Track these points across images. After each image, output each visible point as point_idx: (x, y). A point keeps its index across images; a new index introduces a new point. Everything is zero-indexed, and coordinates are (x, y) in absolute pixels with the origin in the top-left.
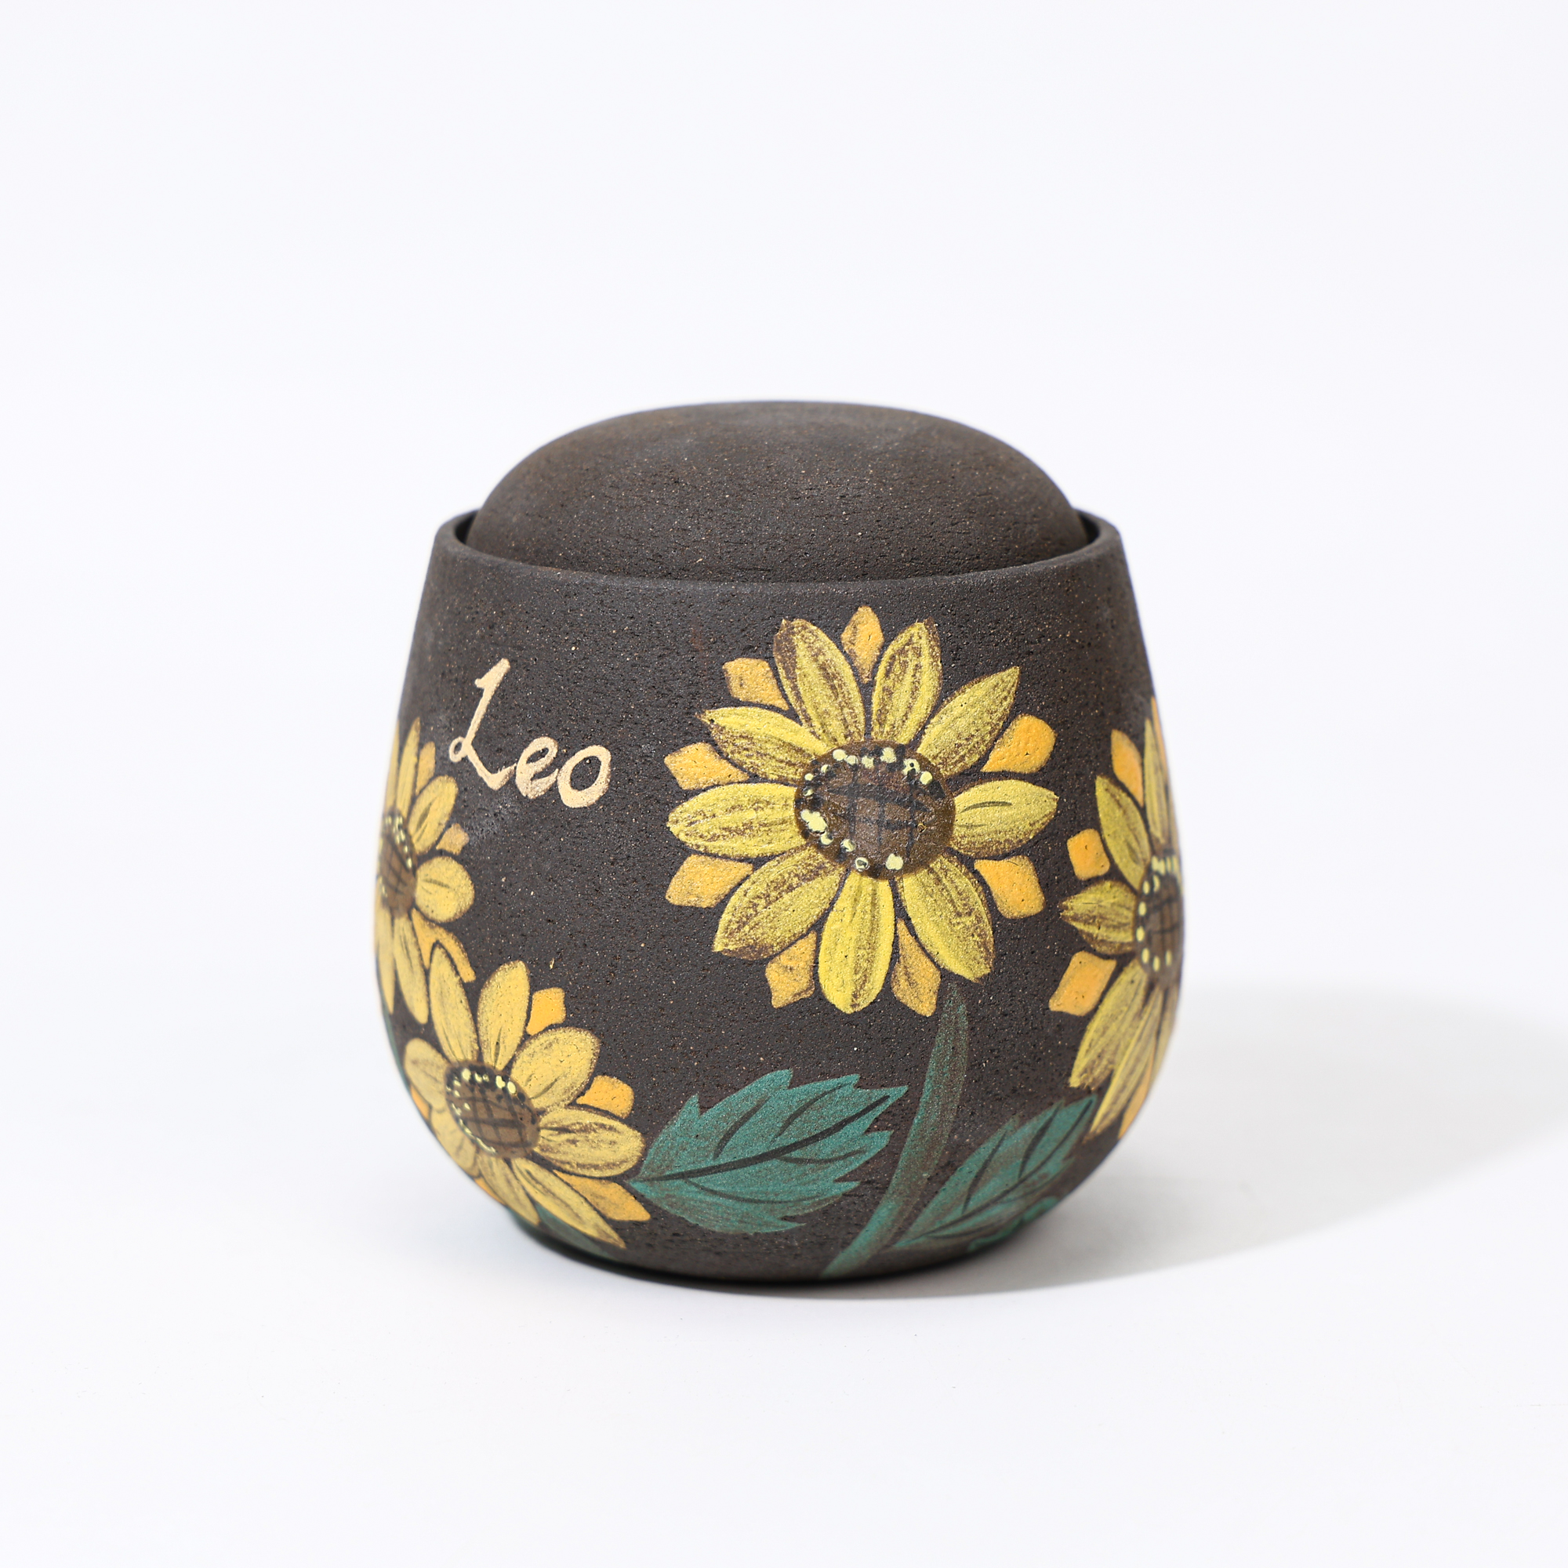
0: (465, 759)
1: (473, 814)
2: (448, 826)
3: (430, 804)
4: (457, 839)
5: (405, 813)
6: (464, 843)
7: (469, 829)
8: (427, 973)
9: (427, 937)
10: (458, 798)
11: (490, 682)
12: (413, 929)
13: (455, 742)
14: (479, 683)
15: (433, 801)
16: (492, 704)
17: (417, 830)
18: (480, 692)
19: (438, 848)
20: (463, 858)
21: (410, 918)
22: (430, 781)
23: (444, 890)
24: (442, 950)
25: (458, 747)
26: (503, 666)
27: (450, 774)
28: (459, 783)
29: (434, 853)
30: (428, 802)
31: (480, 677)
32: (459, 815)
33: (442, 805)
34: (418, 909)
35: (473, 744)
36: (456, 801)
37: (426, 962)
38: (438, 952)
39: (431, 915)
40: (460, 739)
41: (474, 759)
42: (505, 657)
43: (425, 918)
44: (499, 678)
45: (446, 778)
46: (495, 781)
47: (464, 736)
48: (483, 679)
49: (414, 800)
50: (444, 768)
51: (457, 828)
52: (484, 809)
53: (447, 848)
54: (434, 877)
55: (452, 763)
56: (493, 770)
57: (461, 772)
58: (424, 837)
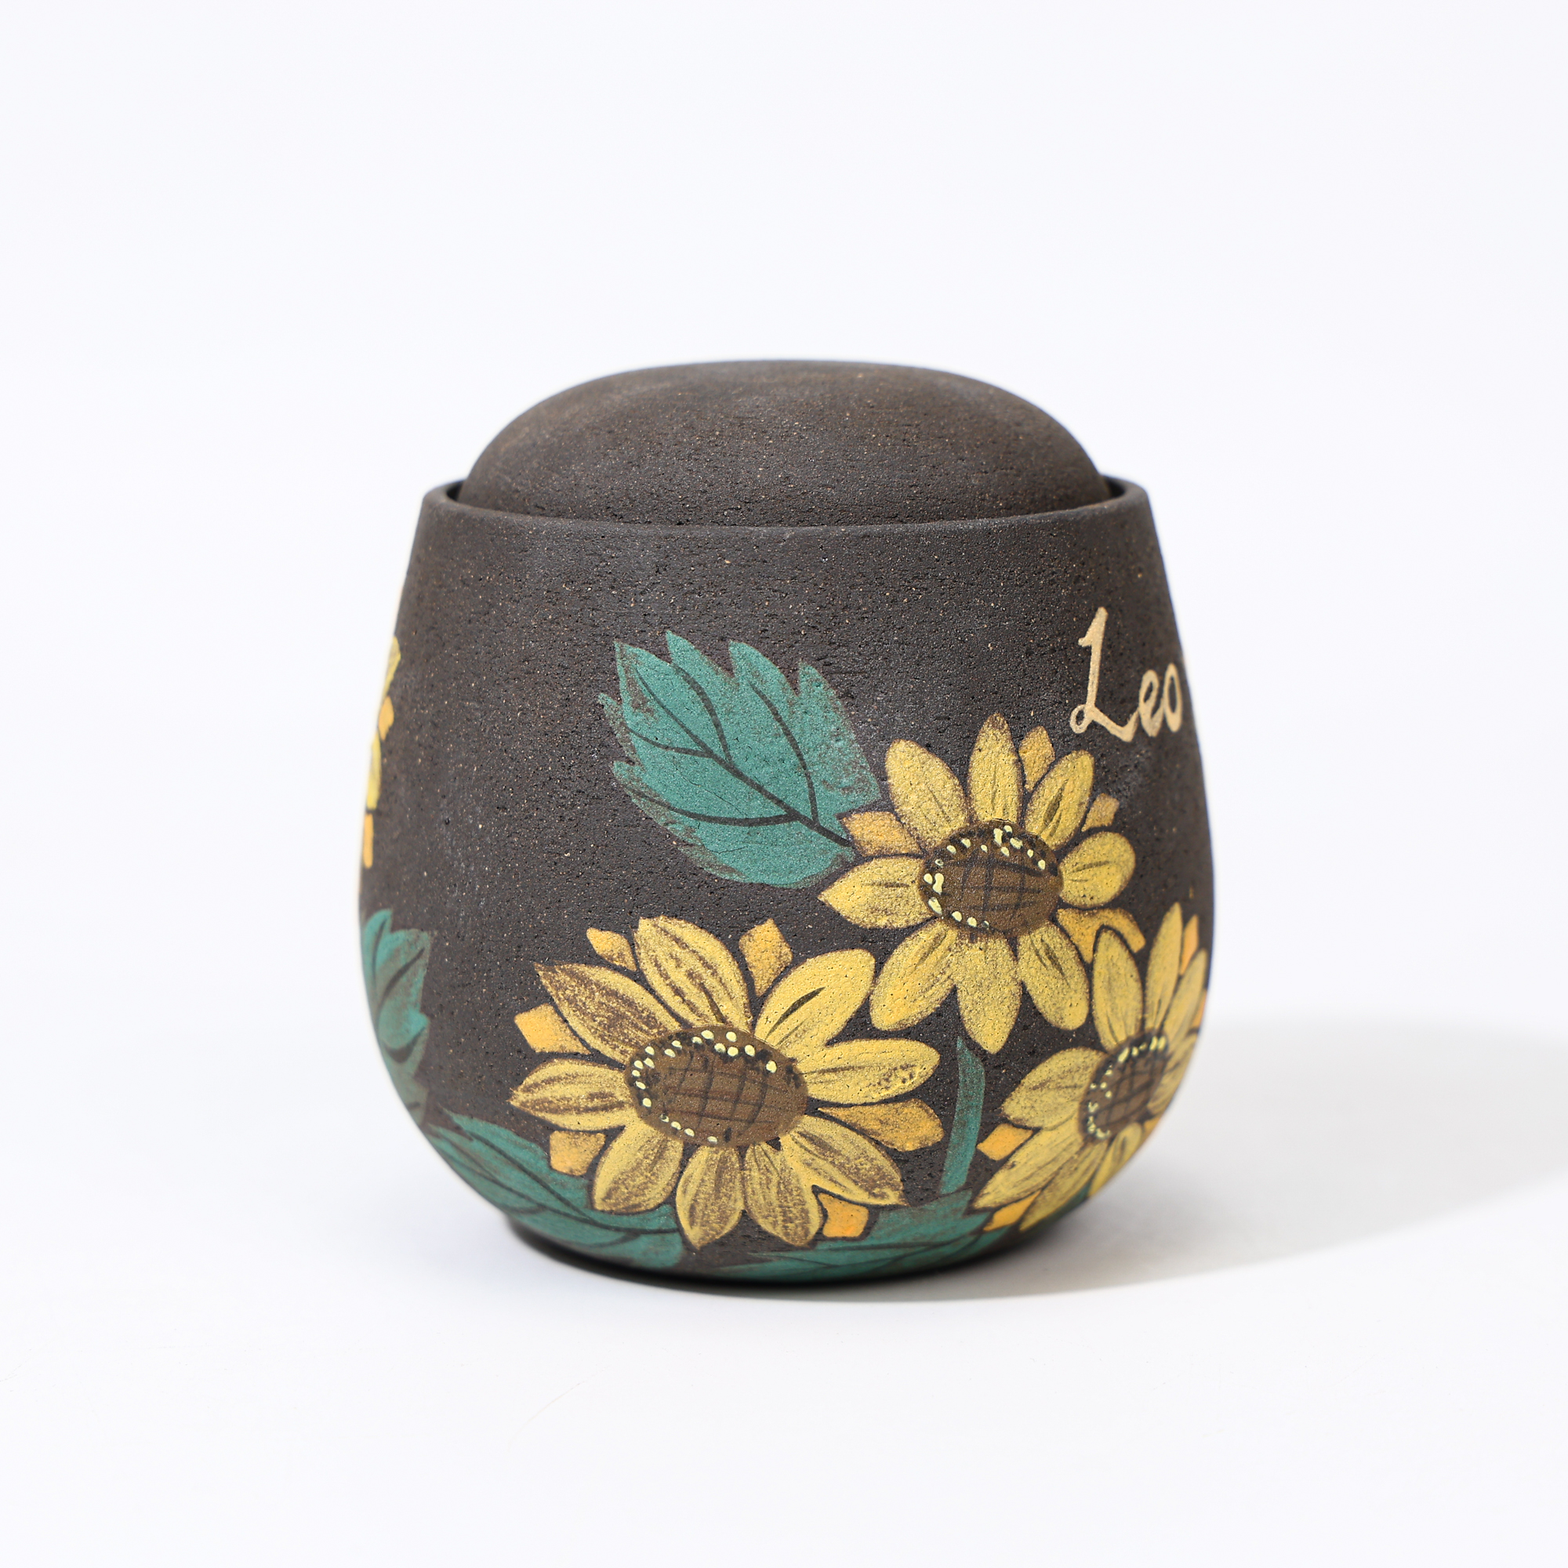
0: (1093, 725)
1: (1117, 776)
2: (1093, 800)
3: (1062, 790)
4: (1106, 808)
5: (1012, 817)
6: (1115, 810)
7: (1118, 794)
8: (1088, 969)
9: (1083, 930)
10: (1096, 767)
11: (1094, 637)
12: (1063, 930)
13: (1075, 712)
14: (1083, 642)
15: (1064, 784)
16: (1104, 658)
17: (1046, 825)
18: (1088, 651)
19: (1084, 829)
20: (1119, 825)
21: (1054, 920)
22: (1051, 767)
23: (1104, 869)
24: (1109, 932)
25: (1080, 717)
26: (1102, 615)
27: (1078, 748)
28: (1092, 753)
29: (1078, 838)
30: (1056, 791)
31: (1084, 635)
32: (1101, 785)
33: (1078, 783)
34: (1066, 906)
35: (1097, 705)
36: (1095, 772)
37: (1088, 957)
38: (1105, 937)
39: (1088, 902)
40: (1080, 707)
41: (1103, 720)
42: (1101, 606)
43: (1082, 910)
44: (1102, 629)
45: (1074, 755)
46: (1126, 733)
47: (1084, 703)
48: (1086, 637)
49: (1026, 798)
50: (1065, 744)
51: (1104, 798)
52: (1126, 766)
53: (1097, 824)
54: (1087, 862)
55: (1078, 735)
56: (1122, 722)
57: (1095, 740)
58: (1061, 826)
